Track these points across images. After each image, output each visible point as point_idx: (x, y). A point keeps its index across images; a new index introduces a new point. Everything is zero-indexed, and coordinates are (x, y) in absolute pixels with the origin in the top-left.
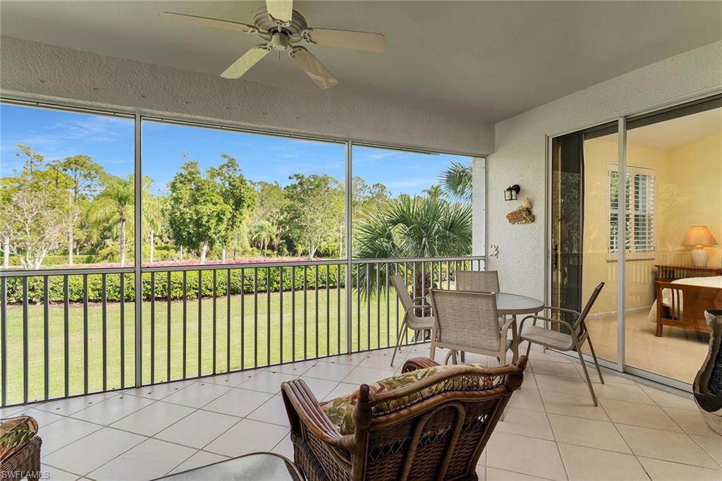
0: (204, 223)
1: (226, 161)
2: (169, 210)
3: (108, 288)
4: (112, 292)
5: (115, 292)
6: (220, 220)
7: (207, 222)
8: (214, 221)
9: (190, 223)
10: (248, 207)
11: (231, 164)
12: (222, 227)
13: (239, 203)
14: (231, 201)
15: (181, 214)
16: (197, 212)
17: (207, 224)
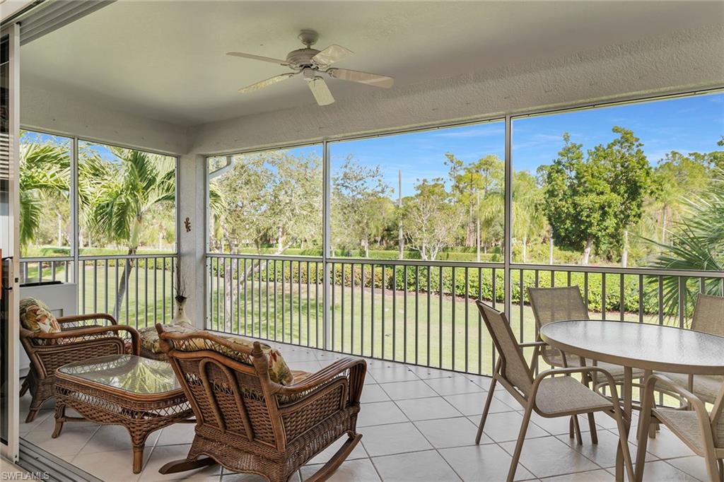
0: (584, 218)
1: (618, 136)
2: (543, 204)
3: (483, 286)
4: (487, 291)
5: (489, 291)
6: (604, 214)
7: (588, 216)
8: (597, 215)
9: (567, 218)
10: (652, 193)
11: (627, 139)
12: (611, 222)
13: (634, 191)
14: (622, 189)
15: (556, 208)
16: (575, 205)
17: (588, 220)
